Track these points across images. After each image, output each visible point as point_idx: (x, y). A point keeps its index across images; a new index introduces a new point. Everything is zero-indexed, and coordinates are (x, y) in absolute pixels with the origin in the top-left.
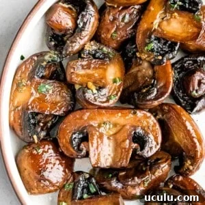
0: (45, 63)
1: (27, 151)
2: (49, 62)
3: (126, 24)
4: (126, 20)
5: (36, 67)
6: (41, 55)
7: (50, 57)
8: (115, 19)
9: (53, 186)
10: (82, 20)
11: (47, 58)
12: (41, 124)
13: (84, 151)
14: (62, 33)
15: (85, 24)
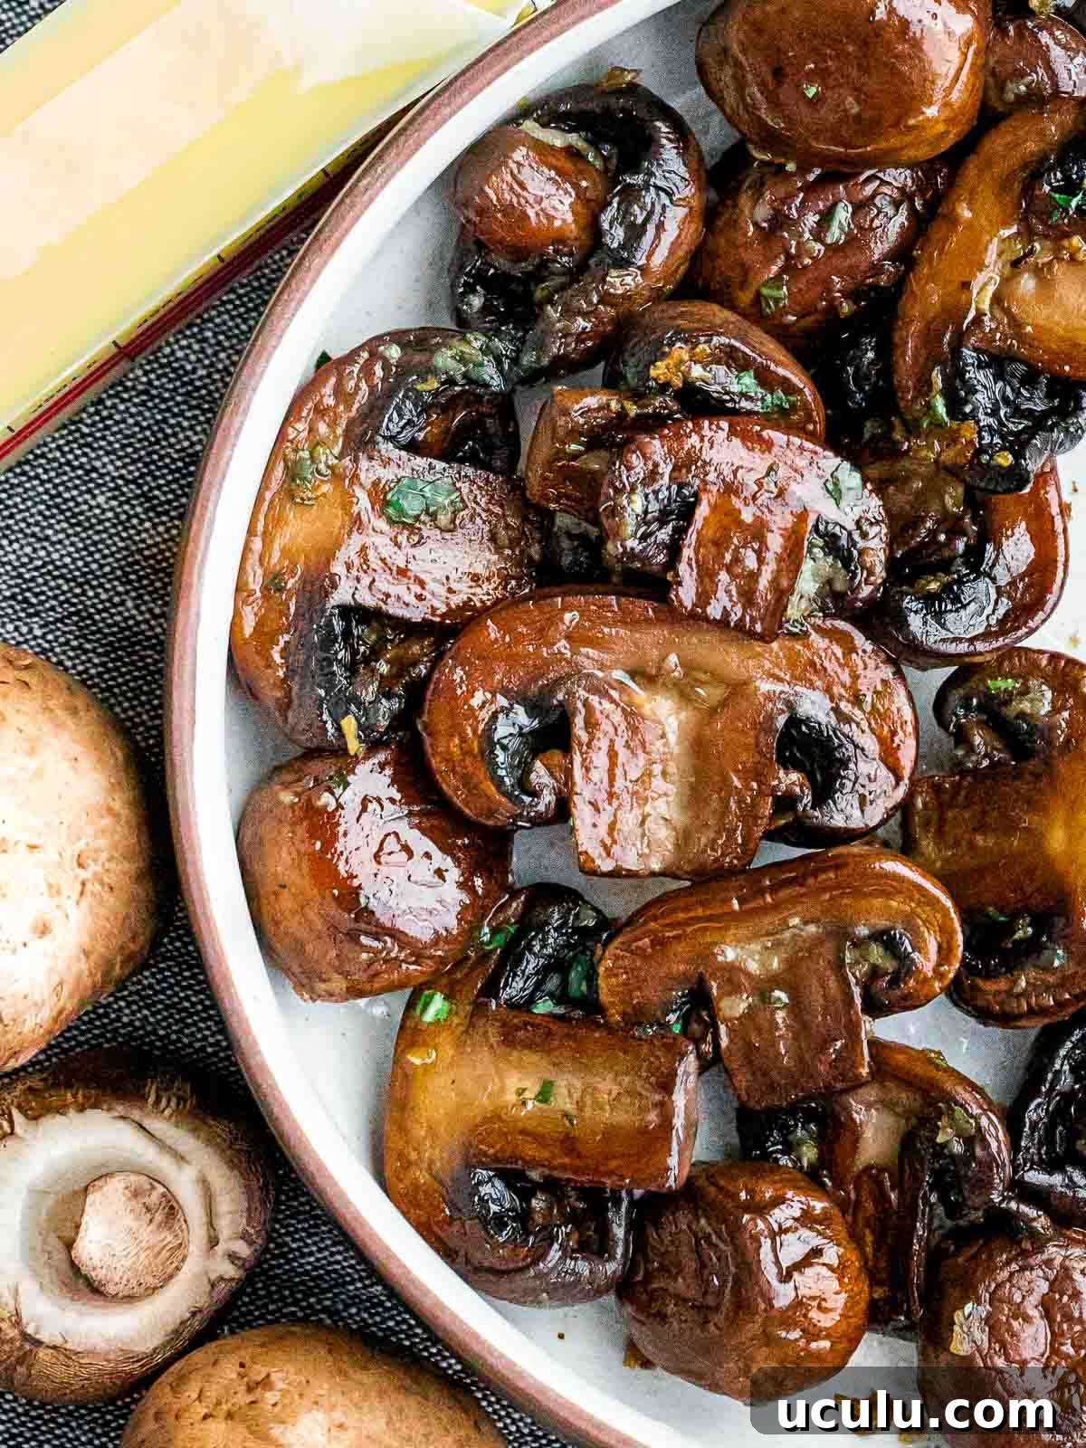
0: (433, 384)
1: (287, 797)
2: (451, 382)
3: (834, 249)
4: (835, 234)
5: (390, 393)
6: (418, 342)
7: (462, 359)
8: (779, 221)
9: (418, 956)
10: (625, 213)
11: (444, 359)
12: (384, 668)
13: (548, 798)
14: (526, 266)
15: (635, 232)
